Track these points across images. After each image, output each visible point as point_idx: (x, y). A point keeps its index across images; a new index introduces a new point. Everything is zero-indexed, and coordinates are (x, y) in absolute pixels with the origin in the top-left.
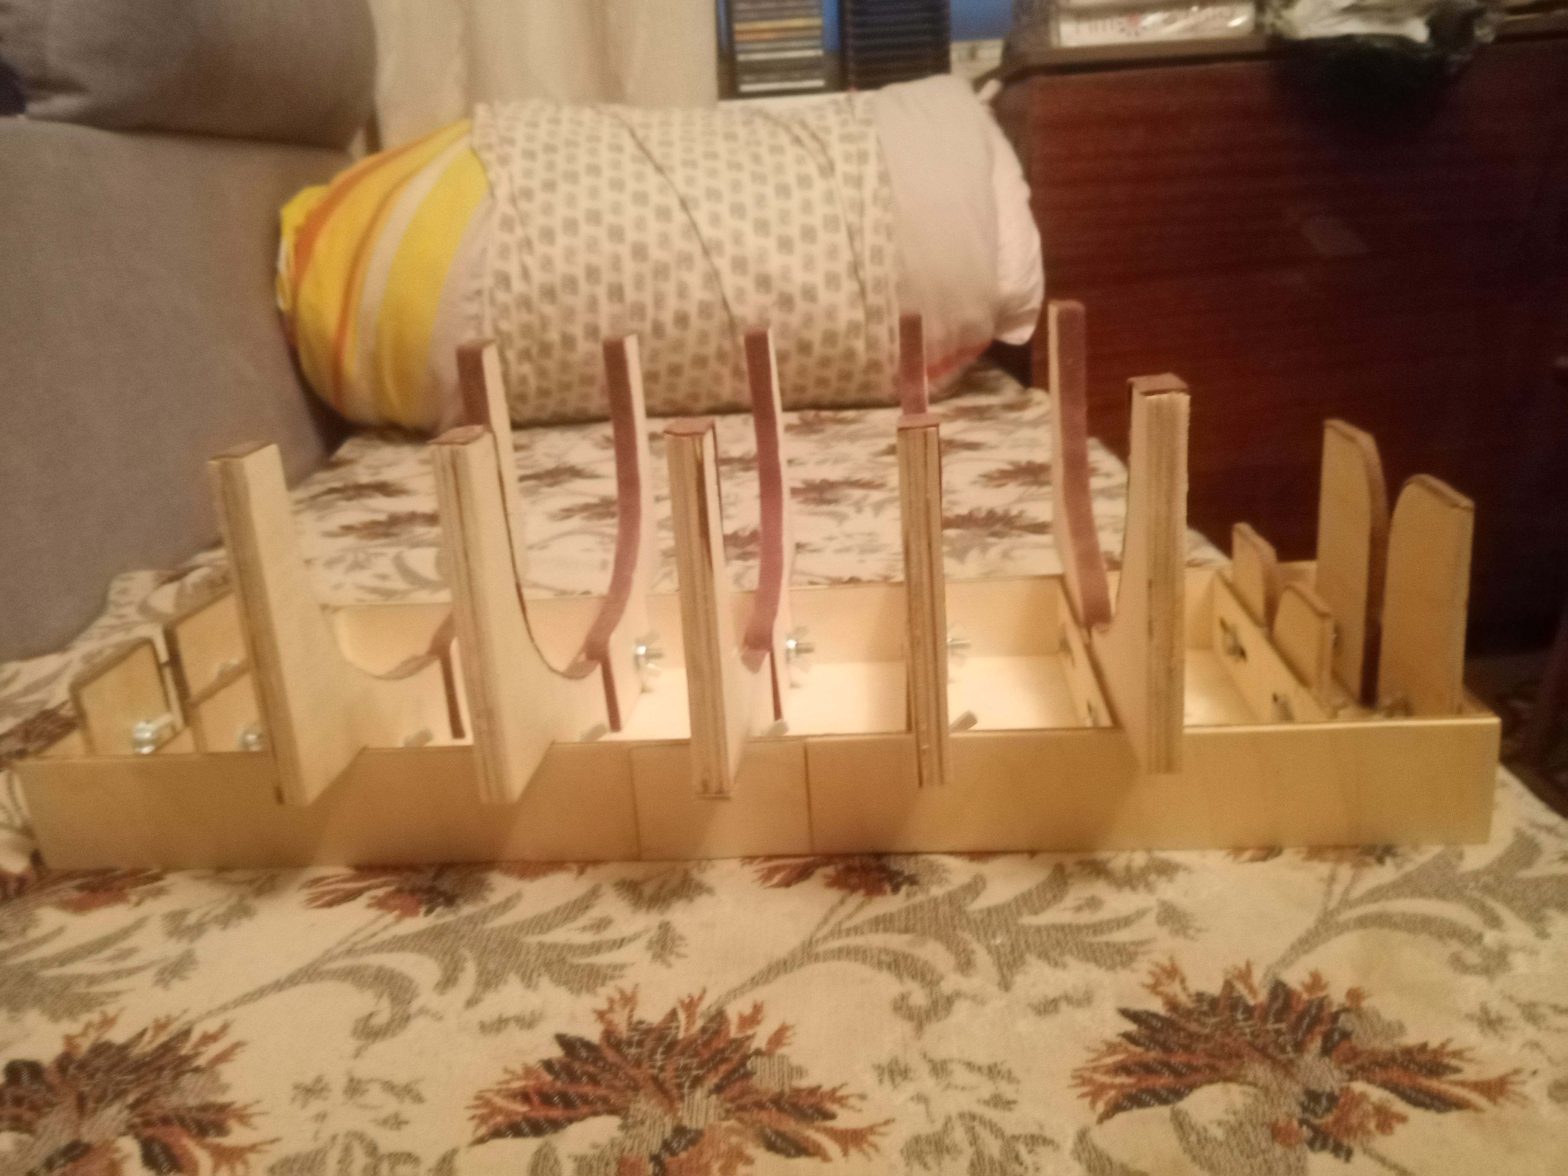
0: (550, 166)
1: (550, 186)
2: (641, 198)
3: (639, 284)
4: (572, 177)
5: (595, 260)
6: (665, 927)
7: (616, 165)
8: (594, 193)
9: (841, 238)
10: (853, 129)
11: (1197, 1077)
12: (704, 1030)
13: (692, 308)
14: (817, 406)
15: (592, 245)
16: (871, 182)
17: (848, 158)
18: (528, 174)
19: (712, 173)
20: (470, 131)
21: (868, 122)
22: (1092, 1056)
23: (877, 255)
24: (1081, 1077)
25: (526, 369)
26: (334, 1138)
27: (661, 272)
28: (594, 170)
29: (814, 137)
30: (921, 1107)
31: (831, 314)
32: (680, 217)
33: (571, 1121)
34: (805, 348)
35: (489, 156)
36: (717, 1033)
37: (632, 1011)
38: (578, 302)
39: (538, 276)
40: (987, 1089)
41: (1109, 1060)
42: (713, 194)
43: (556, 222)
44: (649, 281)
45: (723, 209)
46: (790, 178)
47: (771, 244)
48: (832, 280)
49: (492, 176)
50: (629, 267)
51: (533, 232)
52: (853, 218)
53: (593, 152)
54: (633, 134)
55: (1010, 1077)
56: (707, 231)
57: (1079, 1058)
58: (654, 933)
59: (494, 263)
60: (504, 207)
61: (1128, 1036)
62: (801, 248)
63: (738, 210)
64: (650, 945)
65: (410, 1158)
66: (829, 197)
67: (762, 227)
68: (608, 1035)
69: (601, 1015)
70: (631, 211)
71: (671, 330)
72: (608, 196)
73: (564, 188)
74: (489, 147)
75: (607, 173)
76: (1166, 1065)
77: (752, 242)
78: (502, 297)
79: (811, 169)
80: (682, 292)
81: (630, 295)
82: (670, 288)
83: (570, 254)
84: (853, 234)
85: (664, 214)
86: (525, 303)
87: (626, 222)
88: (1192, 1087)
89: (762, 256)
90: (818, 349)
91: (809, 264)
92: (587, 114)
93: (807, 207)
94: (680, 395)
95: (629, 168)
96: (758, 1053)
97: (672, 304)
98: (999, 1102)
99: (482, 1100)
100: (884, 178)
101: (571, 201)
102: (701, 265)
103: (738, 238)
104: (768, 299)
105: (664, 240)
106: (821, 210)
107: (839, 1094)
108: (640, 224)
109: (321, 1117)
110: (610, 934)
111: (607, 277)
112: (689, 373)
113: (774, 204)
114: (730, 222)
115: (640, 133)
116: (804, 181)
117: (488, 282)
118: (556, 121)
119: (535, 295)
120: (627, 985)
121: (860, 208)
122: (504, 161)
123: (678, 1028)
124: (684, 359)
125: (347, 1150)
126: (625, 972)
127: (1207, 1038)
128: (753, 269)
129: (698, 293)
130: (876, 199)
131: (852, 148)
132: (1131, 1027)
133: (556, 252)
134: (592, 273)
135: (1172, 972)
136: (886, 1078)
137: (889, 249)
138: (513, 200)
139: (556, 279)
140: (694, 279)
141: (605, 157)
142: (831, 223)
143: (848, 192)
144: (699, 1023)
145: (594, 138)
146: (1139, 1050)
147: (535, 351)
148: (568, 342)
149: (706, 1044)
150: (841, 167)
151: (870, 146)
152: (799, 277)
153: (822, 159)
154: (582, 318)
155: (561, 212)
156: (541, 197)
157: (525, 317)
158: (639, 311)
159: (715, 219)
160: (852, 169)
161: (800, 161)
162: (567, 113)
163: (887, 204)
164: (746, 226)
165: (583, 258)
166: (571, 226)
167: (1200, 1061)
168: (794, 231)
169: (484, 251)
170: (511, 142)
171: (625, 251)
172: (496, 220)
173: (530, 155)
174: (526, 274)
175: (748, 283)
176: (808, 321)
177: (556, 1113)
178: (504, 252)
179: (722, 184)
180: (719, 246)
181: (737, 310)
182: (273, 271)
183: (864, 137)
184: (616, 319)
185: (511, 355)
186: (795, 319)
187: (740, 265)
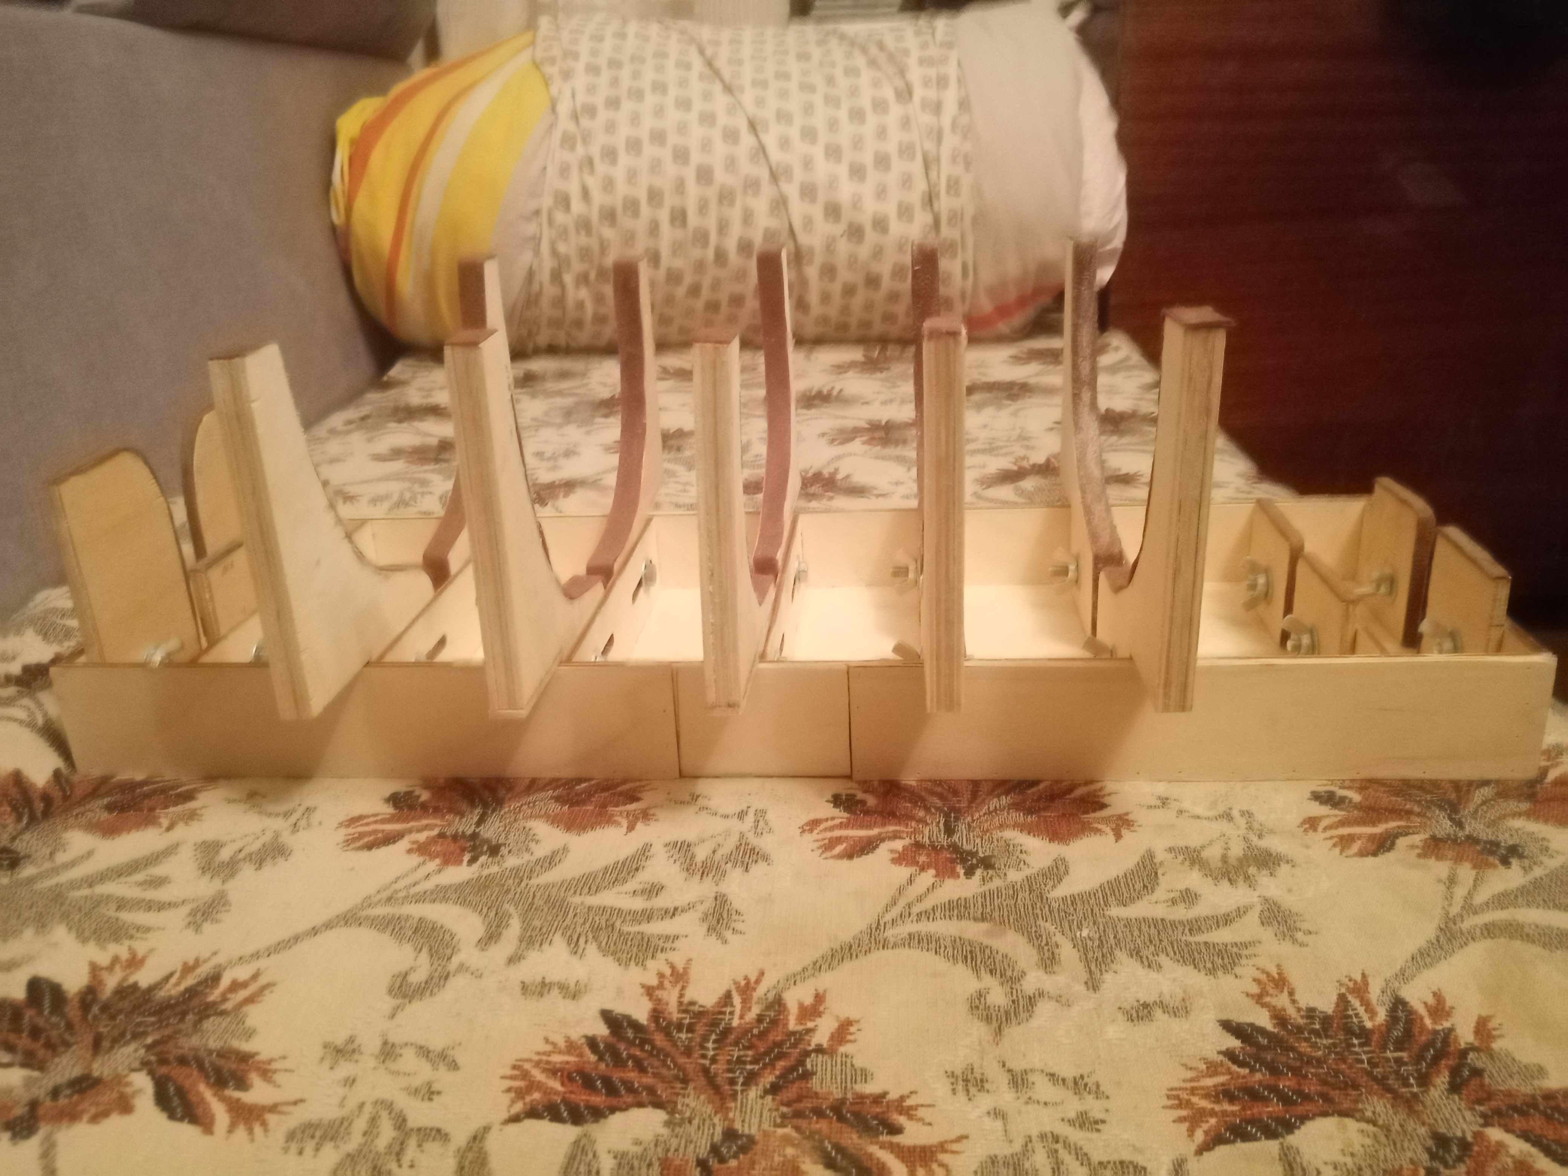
0: (615, 82)
1: (614, 103)
2: (708, 119)
3: (703, 207)
4: (638, 95)
5: (658, 182)
6: (721, 900)
7: (683, 83)
8: (659, 111)
9: (917, 166)
10: (933, 51)
11: (1309, 1107)
12: (760, 1019)
13: (757, 235)
14: (883, 342)
15: (656, 166)
16: (950, 108)
17: (926, 82)
18: (591, 89)
19: (784, 94)
20: (533, 43)
21: (949, 45)
22: (1190, 1074)
23: (954, 186)
24: (1177, 1097)
25: (584, 293)
26: (361, 1106)
27: (726, 197)
28: (660, 87)
29: (891, 58)
30: (999, 1124)
31: (902, 247)
32: (747, 140)
33: (613, 1110)
34: (873, 281)
35: (552, 70)
36: (774, 1022)
37: (683, 988)
38: (640, 225)
39: (598, 198)
40: (1073, 1106)
41: (1209, 1082)
42: (783, 117)
43: (619, 140)
44: (713, 205)
45: (794, 132)
46: (865, 102)
47: (842, 170)
48: (905, 212)
49: (554, 90)
50: (693, 190)
51: (595, 152)
52: (929, 146)
53: (659, 69)
54: (701, 52)
55: (1098, 1092)
56: (775, 155)
57: (1176, 1077)
58: (709, 904)
59: (553, 181)
60: (565, 124)
61: (1230, 1055)
62: (873, 176)
63: (809, 134)
64: (705, 918)
65: (439, 1134)
66: (906, 123)
67: (833, 152)
68: (656, 1015)
69: (649, 991)
70: (697, 132)
71: (734, 258)
72: (673, 115)
73: (628, 106)
74: (552, 61)
75: (673, 91)
76: (1274, 1089)
77: (823, 168)
78: (560, 217)
79: (888, 93)
80: (748, 218)
81: (693, 220)
82: (735, 215)
83: (632, 176)
84: (929, 163)
85: (731, 136)
86: (585, 225)
87: (692, 142)
88: (1304, 1118)
89: (832, 184)
90: (887, 283)
91: (881, 193)
92: (654, 29)
93: (882, 133)
95: (696, 88)
96: (819, 1050)
97: (736, 230)
98: (1084, 1122)
99: (519, 1070)
100: (964, 105)
101: (635, 119)
102: (767, 191)
103: (808, 163)
104: (838, 229)
105: (731, 163)
106: (895, 137)
107: (908, 1102)
108: (706, 146)
109: (350, 1082)
110: (662, 902)
113: (847, 130)
114: (800, 147)
115: (709, 51)
116: (880, 106)
117: (547, 201)
118: (622, 36)
119: (595, 217)
120: (678, 959)
121: (938, 135)
122: (567, 75)
123: (732, 1013)
124: (746, 289)
125: (374, 1121)
126: (678, 944)
127: (1320, 1062)
128: (823, 196)
129: (764, 221)
130: (954, 126)
131: (932, 72)
132: (1234, 1043)
133: (619, 173)
134: (655, 196)
135: (1280, 982)
136: (960, 1087)
137: (967, 180)
138: (575, 117)
139: (616, 201)
140: (760, 205)
141: (672, 74)
142: (907, 151)
143: (926, 119)
144: (755, 1010)
145: (661, 55)
146: (1245, 1071)
147: (592, 276)
149: (762, 1035)
150: (919, 92)
151: (952, 70)
152: (871, 207)
153: (900, 83)
154: (643, 241)
155: (624, 131)
157: (583, 240)
158: (702, 237)
159: (785, 143)
160: (932, 94)
161: (876, 84)
162: (632, 28)
163: (967, 133)
164: (818, 152)
165: (644, 181)
167: (1311, 1087)
168: (868, 158)
169: (544, 170)
170: (576, 56)
171: (689, 174)
172: (557, 135)
173: (593, 70)
174: (586, 194)
175: (817, 211)
176: (878, 253)
177: (598, 1100)
178: (564, 171)
179: (794, 105)
180: (788, 171)
181: (804, 239)
182: (328, 184)
183: (944, 60)
184: (677, 249)
185: (568, 279)
186: (864, 251)
187: (808, 192)
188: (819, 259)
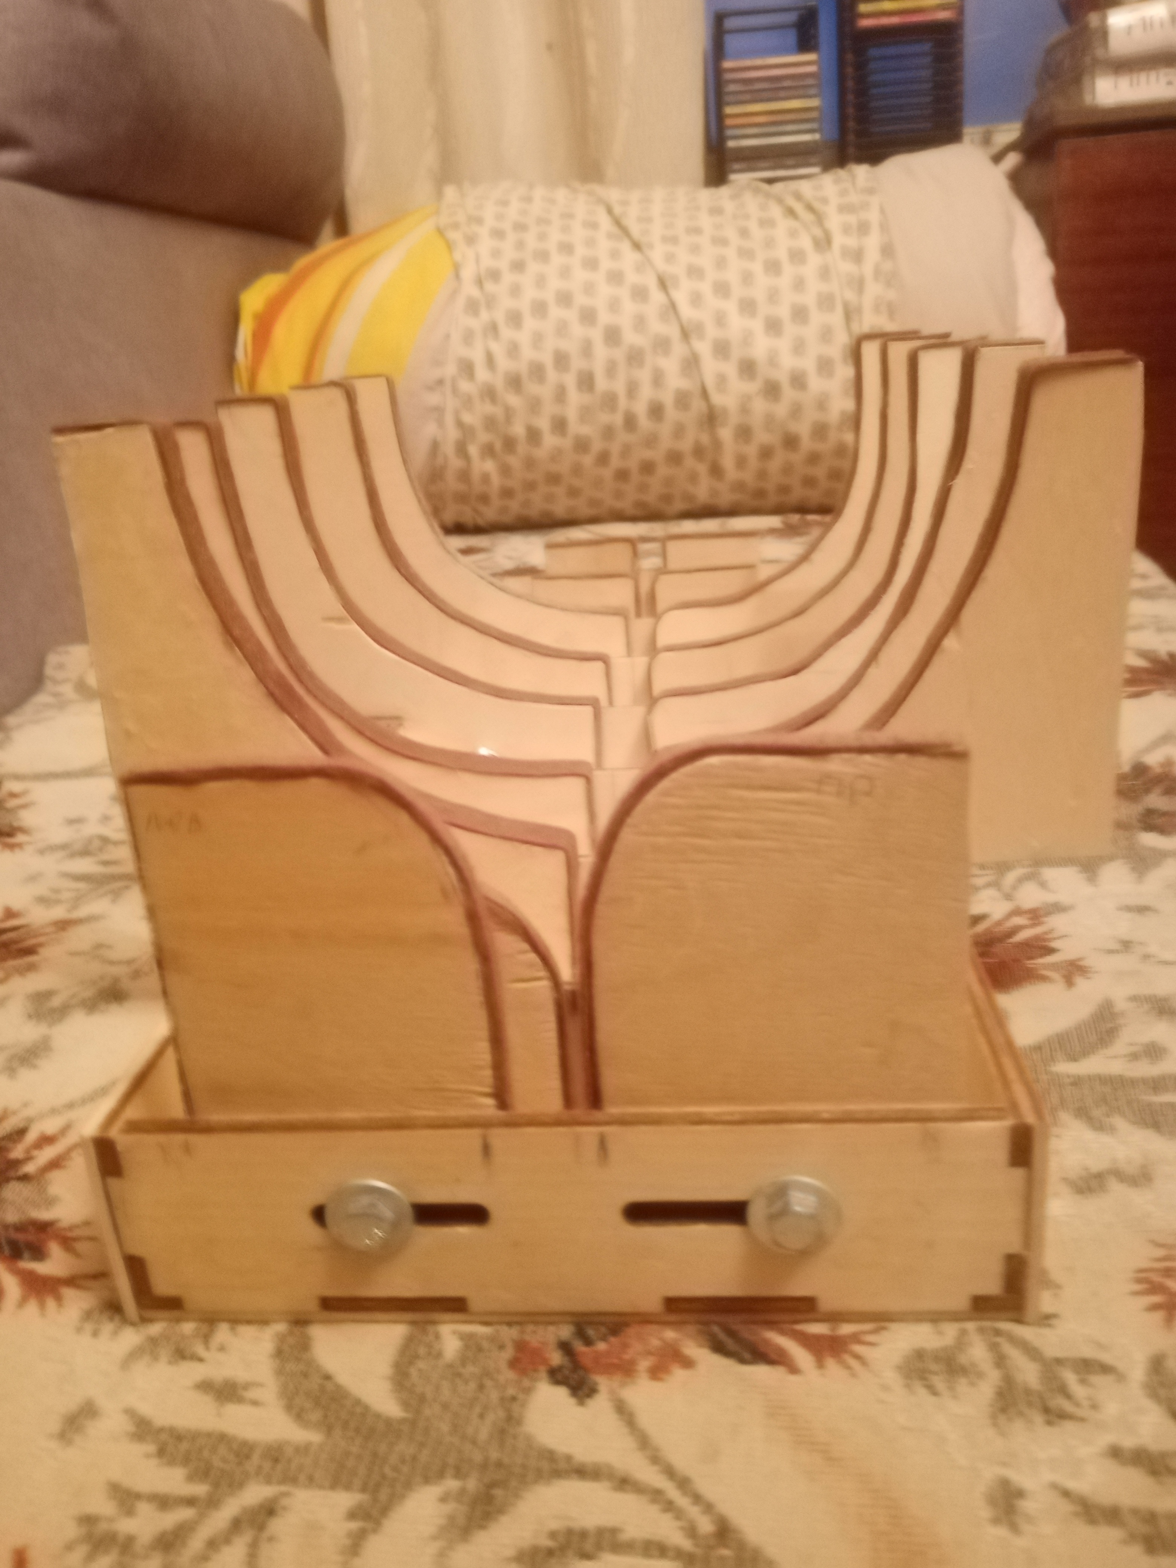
0: (520, 245)
1: (518, 266)
2: (616, 278)
3: (611, 369)
4: (543, 256)
5: (564, 345)
7: (590, 242)
8: (565, 272)
9: (836, 319)
10: (854, 198)
13: (668, 399)
14: (802, 509)
15: (562, 329)
16: (872, 255)
17: (846, 230)
18: (496, 253)
19: (695, 249)
20: (438, 211)
21: (871, 191)
24: (1148, 1280)
25: (489, 466)
27: (635, 357)
28: (567, 248)
29: (810, 208)
31: (822, 404)
32: (657, 297)
34: (791, 442)
35: (455, 236)
38: (545, 392)
39: (504, 364)
42: (695, 272)
43: (524, 304)
44: (622, 368)
45: (705, 287)
46: (781, 254)
47: (757, 325)
48: (825, 366)
49: (458, 256)
50: (601, 352)
51: (500, 316)
52: (850, 295)
53: (566, 229)
54: (610, 211)
56: (687, 311)
57: (1144, 1256)
59: (458, 349)
60: (469, 289)
62: (790, 330)
63: (722, 289)
66: (825, 273)
67: (748, 307)
70: (605, 291)
71: (644, 423)
72: (580, 275)
73: (533, 267)
74: (456, 226)
75: (581, 251)
77: (737, 324)
78: (465, 386)
79: (805, 242)
80: (658, 379)
81: (602, 384)
82: (644, 376)
83: (538, 339)
84: (849, 314)
85: (640, 294)
86: (490, 393)
87: (600, 302)
89: (747, 338)
90: (807, 443)
91: (799, 347)
92: (561, 194)
93: (799, 284)
94: (651, 498)
95: (604, 245)
97: (646, 393)
100: (887, 251)
101: (541, 281)
102: (679, 349)
103: (720, 320)
104: (752, 387)
105: (640, 323)
106: (814, 287)
108: (614, 305)
111: (577, 363)
112: (663, 471)
113: (763, 281)
114: (713, 302)
115: (617, 210)
116: (797, 256)
117: (450, 370)
118: (528, 199)
119: (499, 383)
121: (859, 285)
122: (471, 240)
124: (657, 455)
128: (736, 353)
129: (675, 381)
130: (877, 273)
131: (852, 219)
133: (523, 337)
134: (561, 360)
138: (479, 282)
139: (522, 367)
140: (671, 365)
141: (578, 234)
142: (826, 302)
143: (847, 267)
145: (568, 216)
147: (498, 446)
148: (534, 435)
150: (839, 240)
151: (873, 216)
152: (788, 362)
153: (818, 232)
154: (549, 409)
155: (530, 293)
156: (508, 278)
157: (489, 408)
158: (610, 401)
159: (696, 299)
160: (852, 242)
161: (793, 234)
162: (539, 193)
163: (890, 279)
164: (730, 307)
165: (551, 344)
166: (540, 309)
168: (784, 312)
169: (448, 337)
170: (479, 221)
171: (596, 335)
172: (461, 302)
173: (498, 234)
174: (490, 361)
175: (730, 369)
176: (796, 411)
178: (468, 337)
179: (705, 261)
180: (699, 328)
181: (717, 399)
182: (230, 359)
183: (865, 206)
184: (585, 413)
185: (473, 450)
186: (781, 410)
187: (722, 349)
188: (734, 419)
